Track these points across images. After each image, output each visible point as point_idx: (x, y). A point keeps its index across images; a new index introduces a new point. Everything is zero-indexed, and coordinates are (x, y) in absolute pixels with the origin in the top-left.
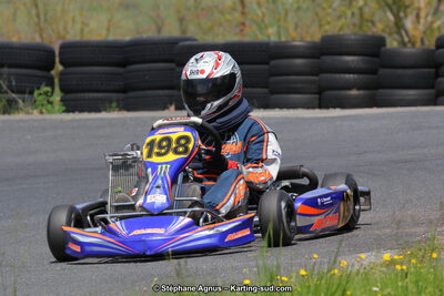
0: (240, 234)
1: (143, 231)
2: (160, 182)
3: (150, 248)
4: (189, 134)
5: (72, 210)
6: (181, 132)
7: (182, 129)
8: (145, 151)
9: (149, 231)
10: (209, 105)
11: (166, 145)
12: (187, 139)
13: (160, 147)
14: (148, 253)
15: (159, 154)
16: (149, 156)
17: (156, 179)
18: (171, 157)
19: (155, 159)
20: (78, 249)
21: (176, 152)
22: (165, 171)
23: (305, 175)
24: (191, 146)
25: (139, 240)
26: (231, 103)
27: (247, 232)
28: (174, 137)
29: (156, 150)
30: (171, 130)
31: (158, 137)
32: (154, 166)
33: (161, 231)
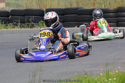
0: (63, 56)
1: (39, 55)
2: (43, 43)
3: (42, 59)
4: (50, 31)
5: (21, 50)
6: (48, 31)
7: (48, 30)
8: (39, 36)
9: (41, 55)
10: (51, 25)
11: (44, 34)
12: (50, 33)
13: (43, 35)
14: (41, 60)
15: (43, 36)
16: (40, 37)
17: (42, 42)
18: (46, 37)
19: (42, 38)
20: (23, 59)
21: (47, 36)
22: (45, 40)
23: (76, 42)
24: (51, 34)
25: (39, 57)
26: (57, 24)
27: (65, 55)
28: (46, 32)
29: (42, 35)
30: (45, 30)
31: (42, 32)
32: (42, 39)
33: (44, 55)
